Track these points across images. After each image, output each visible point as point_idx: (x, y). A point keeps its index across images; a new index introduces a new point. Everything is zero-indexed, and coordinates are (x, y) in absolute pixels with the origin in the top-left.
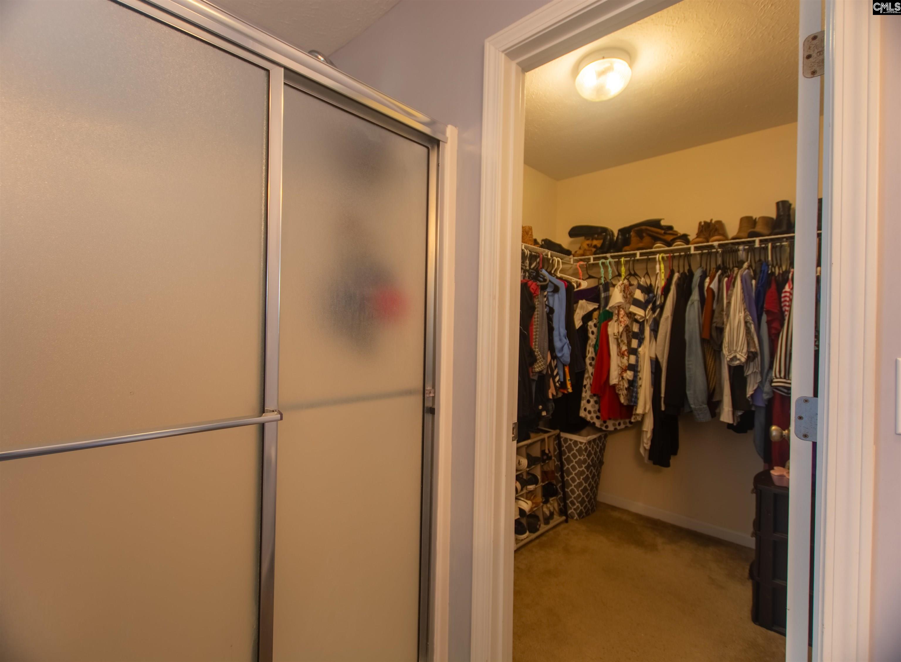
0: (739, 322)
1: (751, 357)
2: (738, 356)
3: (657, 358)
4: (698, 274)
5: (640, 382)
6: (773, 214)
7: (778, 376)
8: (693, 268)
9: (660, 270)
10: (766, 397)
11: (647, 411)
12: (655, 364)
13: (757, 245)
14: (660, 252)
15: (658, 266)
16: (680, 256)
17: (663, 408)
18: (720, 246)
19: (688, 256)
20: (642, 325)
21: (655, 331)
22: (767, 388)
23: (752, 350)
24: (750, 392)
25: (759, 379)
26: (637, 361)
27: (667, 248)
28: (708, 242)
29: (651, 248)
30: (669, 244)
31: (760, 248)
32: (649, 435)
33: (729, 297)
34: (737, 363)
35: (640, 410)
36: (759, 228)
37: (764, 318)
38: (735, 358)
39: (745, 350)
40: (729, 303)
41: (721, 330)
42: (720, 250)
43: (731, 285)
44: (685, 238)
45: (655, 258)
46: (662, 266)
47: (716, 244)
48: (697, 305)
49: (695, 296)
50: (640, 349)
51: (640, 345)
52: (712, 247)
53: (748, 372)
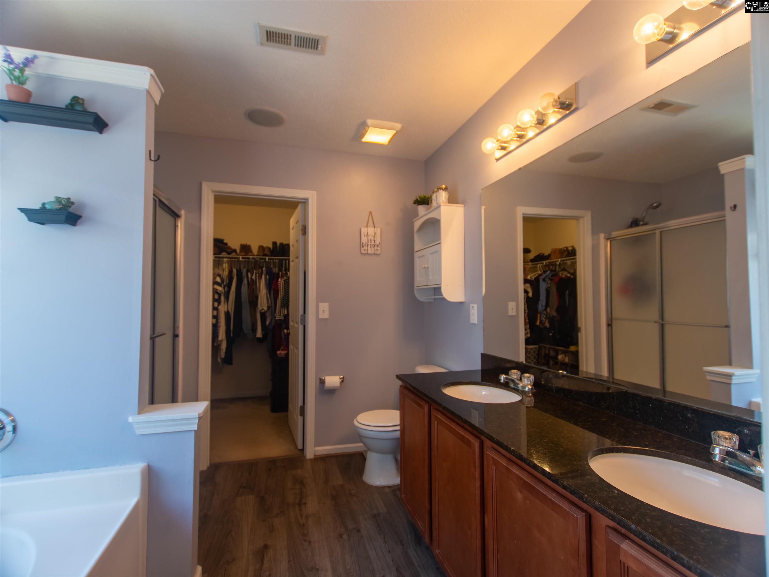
0: (264, 294)
1: (269, 308)
2: (264, 308)
3: (228, 311)
4: (244, 271)
5: (219, 324)
6: (271, 246)
7: (277, 315)
8: (242, 268)
9: (225, 266)
10: (273, 324)
11: (223, 338)
12: (227, 314)
13: (267, 260)
14: (225, 258)
15: (224, 265)
16: (235, 261)
17: (232, 335)
18: (253, 258)
19: (239, 262)
20: (220, 295)
21: (227, 298)
22: (273, 321)
23: (269, 305)
24: (268, 323)
25: (270, 317)
26: (218, 313)
27: (228, 256)
28: (246, 255)
29: (220, 254)
30: (229, 254)
31: (268, 262)
32: (224, 350)
33: (260, 283)
34: (263, 311)
35: (220, 338)
36: (267, 252)
37: (272, 292)
38: (263, 309)
39: (266, 305)
40: (260, 286)
41: (257, 297)
42: (253, 260)
43: (260, 277)
44: (235, 251)
45: (223, 261)
46: (227, 265)
47: (251, 257)
48: (246, 285)
49: (245, 281)
50: (220, 307)
51: (219, 305)
52: (249, 258)
53: (267, 314)
